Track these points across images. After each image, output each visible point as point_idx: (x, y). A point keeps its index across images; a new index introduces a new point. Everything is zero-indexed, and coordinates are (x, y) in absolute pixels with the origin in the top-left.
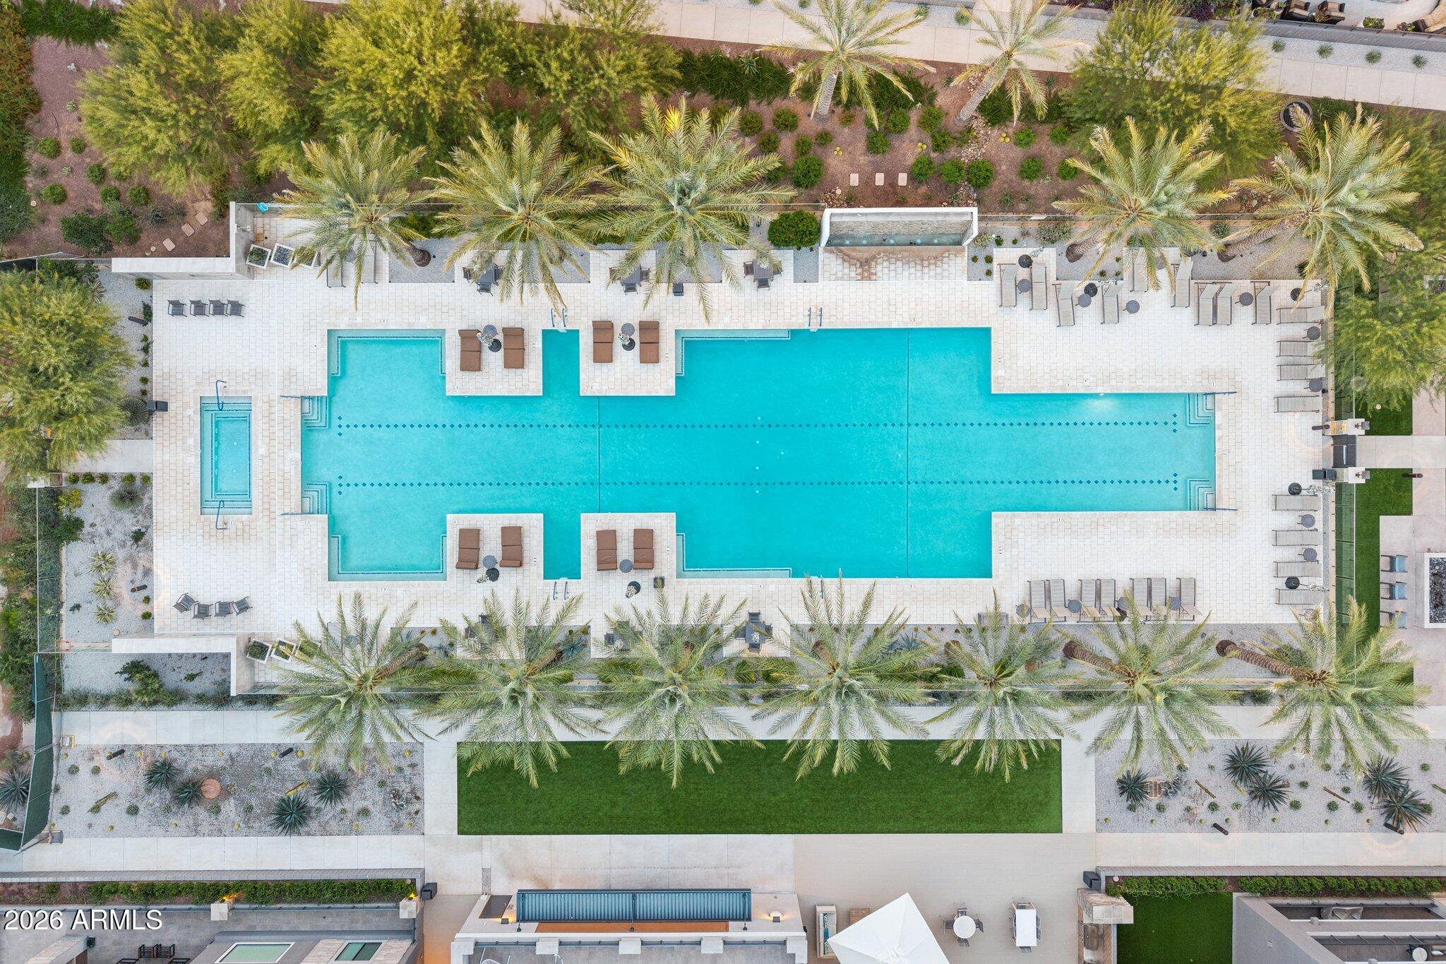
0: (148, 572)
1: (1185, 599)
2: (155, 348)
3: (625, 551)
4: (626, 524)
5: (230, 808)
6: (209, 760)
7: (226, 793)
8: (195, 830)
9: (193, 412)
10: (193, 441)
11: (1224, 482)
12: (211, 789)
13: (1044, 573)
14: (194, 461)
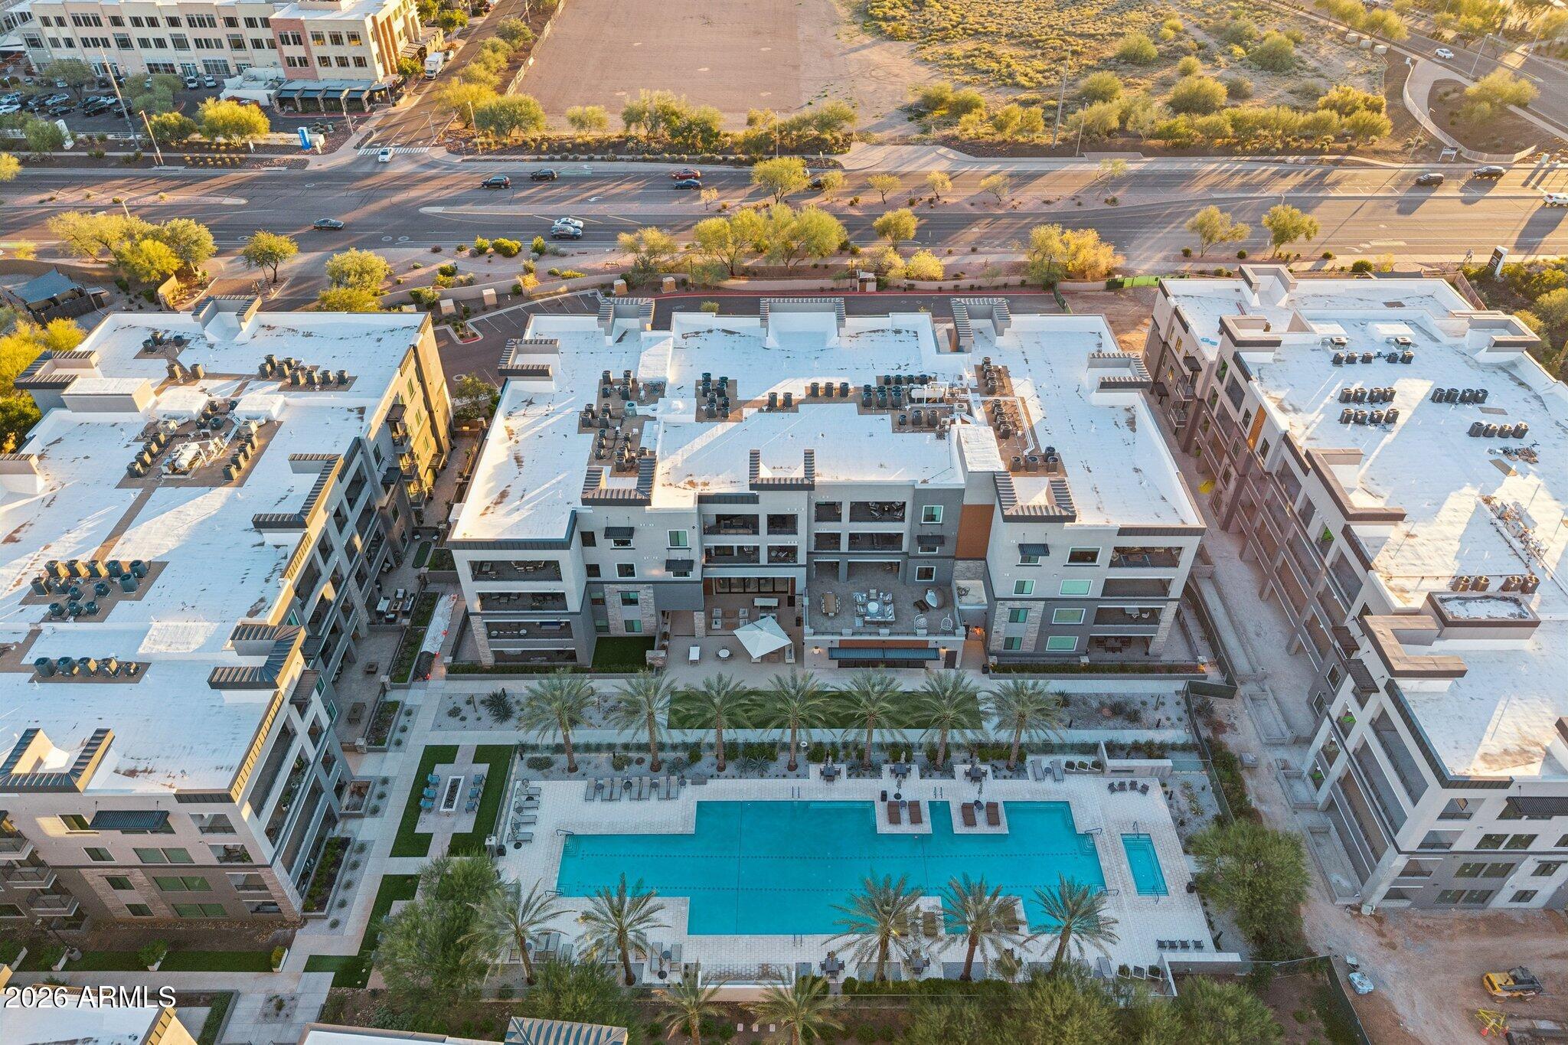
0: (1171, 806)
1: (592, 790)
2: (1206, 924)
3: (905, 814)
4: (906, 828)
5: (1095, 704)
6: (1111, 723)
7: (1099, 711)
8: (1110, 696)
9: (1171, 888)
10: (1166, 872)
11: (559, 849)
12: (1106, 712)
13: (668, 804)
14: (1162, 862)
